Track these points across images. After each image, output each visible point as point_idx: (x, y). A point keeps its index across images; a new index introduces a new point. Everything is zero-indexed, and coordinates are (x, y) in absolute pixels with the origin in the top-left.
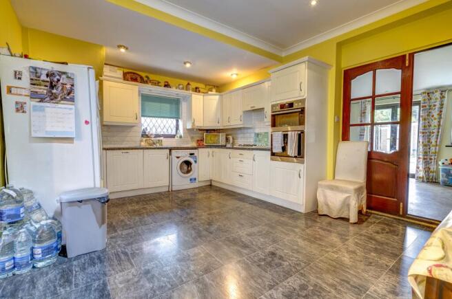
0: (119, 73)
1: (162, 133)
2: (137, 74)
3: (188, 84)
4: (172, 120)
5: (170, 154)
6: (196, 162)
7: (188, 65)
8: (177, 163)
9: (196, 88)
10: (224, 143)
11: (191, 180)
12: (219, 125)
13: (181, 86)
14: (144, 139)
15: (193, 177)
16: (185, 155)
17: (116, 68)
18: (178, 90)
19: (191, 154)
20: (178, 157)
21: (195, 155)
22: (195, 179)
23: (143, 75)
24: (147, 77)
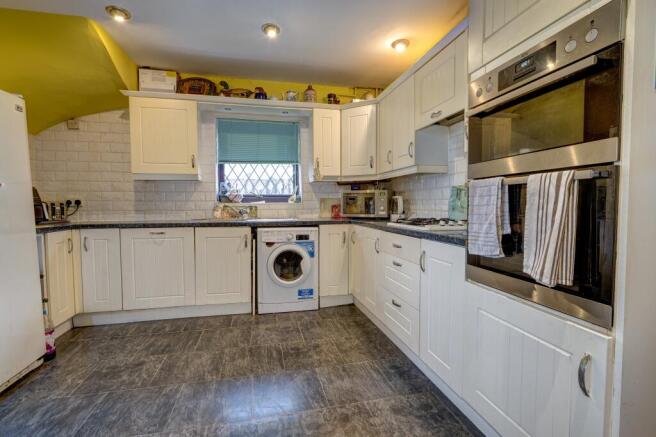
0: (171, 82)
1: (264, 193)
2: (205, 80)
3: (310, 88)
4: (286, 165)
5: (255, 236)
6: (312, 254)
7: (272, 34)
8: (268, 257)
9: (330, 96)
10: (383, 214)
11: (300, 293)
12: (373, 171)
13: (291, 94)
14: (221, 205)
15: (305, 287)
16: (285, 240)
17: (165, 73)
18: (284, 103)
19: (300, 237)
20: (269, 244)
21: (311, 239)
22: (311, 292)
23: (216, 80)
24: (224, 84)
